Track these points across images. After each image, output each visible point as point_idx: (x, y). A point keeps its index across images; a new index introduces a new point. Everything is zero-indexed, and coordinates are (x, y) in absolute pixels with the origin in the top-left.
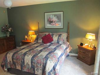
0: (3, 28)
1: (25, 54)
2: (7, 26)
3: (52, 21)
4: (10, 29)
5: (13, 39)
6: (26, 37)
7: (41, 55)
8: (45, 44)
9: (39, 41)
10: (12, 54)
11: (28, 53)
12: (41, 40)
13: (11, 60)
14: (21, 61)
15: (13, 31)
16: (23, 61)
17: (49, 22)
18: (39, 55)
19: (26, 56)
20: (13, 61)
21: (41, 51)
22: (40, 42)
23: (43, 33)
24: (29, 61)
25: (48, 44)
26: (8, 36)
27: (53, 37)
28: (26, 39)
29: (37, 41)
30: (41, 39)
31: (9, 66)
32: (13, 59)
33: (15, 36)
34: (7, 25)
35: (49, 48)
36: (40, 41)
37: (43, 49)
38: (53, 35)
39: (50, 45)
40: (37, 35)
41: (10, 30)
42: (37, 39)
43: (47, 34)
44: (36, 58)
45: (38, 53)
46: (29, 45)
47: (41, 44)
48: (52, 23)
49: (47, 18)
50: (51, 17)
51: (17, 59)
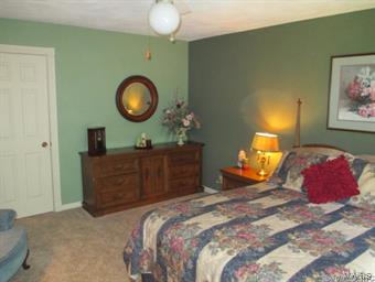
0: (168, 112)
1: (205, 238)
2: (179, 106)
3: (367, 97)
4: (190, 117)
5: (197, 155)
6: (242, 154)
7: (273, 265)
8: (311, 205)
9: (289, 185)
10: (160, 222)
11: (218, 233)
12: (300, 181)
13: (154, 247)
14: (185, 265)
15: (198, 126)
16: (190, 266)
17: (349, 101)
18: (264, 261)
19: (206, 247)
20: (158, 251)
21: (281, 239)
22: (291, 187)
23: (313, 149)
24: (213, 278)
25: (330, 207)
26: (181, 143)
27: (359, 176)
28: (243, 162)
29: (280, 181)
30: (299, 175)
31: (145, 268)
32: (159, 245)
33: (203, 145)
34: (180, 102)
35: (326, 229)
36: (296, 184)
37: (291, 231)
38: (363, 164)
39: (335, 217)
40: (287, 153)
41: (186, 123)
42: (282, 172)
43: (331, 158)
44: (245, 276)
45: (261, 249)
46: (240, 197)
47: (296, 198)
48: (363, 108)
49: (342, 83)
50: (364, 75)
51: (173, 251)
